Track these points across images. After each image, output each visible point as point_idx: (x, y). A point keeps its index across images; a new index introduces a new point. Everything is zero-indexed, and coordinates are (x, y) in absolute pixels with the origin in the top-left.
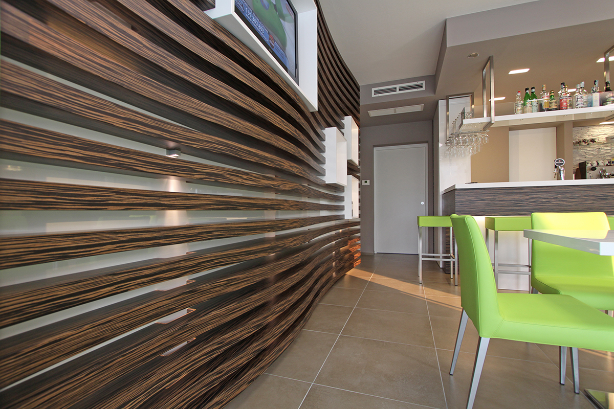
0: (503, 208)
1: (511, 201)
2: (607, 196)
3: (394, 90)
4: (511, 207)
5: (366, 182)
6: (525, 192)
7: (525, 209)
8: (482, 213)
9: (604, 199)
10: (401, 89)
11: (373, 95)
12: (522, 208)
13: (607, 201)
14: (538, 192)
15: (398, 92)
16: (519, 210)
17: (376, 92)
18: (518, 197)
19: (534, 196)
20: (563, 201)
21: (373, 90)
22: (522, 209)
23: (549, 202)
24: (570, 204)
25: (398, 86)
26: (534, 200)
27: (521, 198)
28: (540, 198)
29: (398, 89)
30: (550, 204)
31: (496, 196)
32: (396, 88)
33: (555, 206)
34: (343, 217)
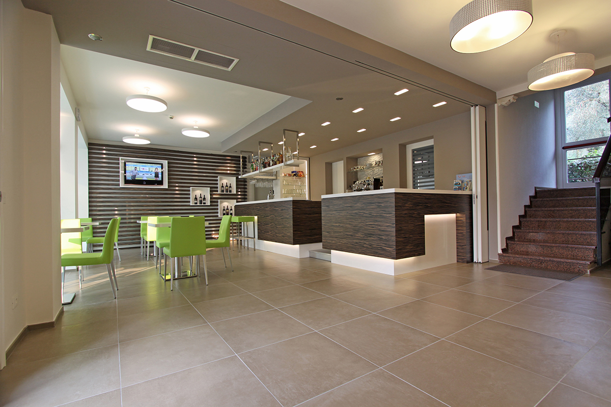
34: (218, 216)
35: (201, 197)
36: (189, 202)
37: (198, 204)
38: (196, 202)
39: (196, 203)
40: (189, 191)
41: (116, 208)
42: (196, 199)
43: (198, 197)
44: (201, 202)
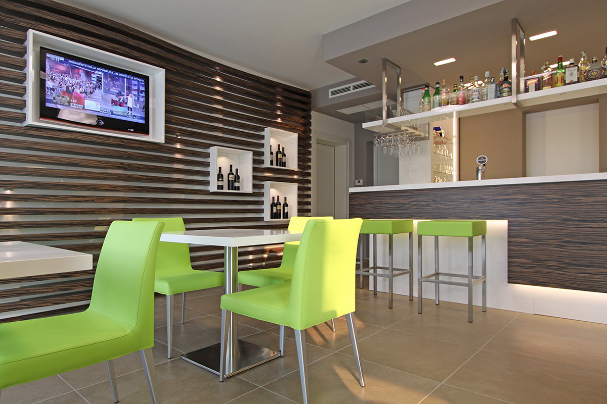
0: (388, 212)
1: (394, 204)
2: (483, 199)
3: (348, 89)
4: (395, 210)
5: (359, 182)
6: (407, 195)
7: (407, 213)
8: (371, 216)
9: (480, 202)
10: (355, 88)
11: (330, 97)
12: (404, 211)
13: (484, 204)
14: (419, 195)
15: (352, 91)
16: (401, 213)
17: (333, 93)
18: (401, 201)
19: (415, 199)
20: (441, 204)
21: (330, 91)
22: (404, 213)
23: (428, 205)
24: (448, 207)
25: (351, 85)
26: (415, 203)
27: (404, 201)
28: (421, 201)
29: (352, 88)
30: (429, 208)
31: (382, 199)
32: (350, 87)
33: (434, 209)
34: (262, 219)
35: (231, 173)
36: (207, 183)
37: (225, 190)
38: (220, 183)
39: (221, 187)
40: (208, 155)
41: (8, 192)
42: (220, 176)
43: (225, 172)
44: (231, 185)
